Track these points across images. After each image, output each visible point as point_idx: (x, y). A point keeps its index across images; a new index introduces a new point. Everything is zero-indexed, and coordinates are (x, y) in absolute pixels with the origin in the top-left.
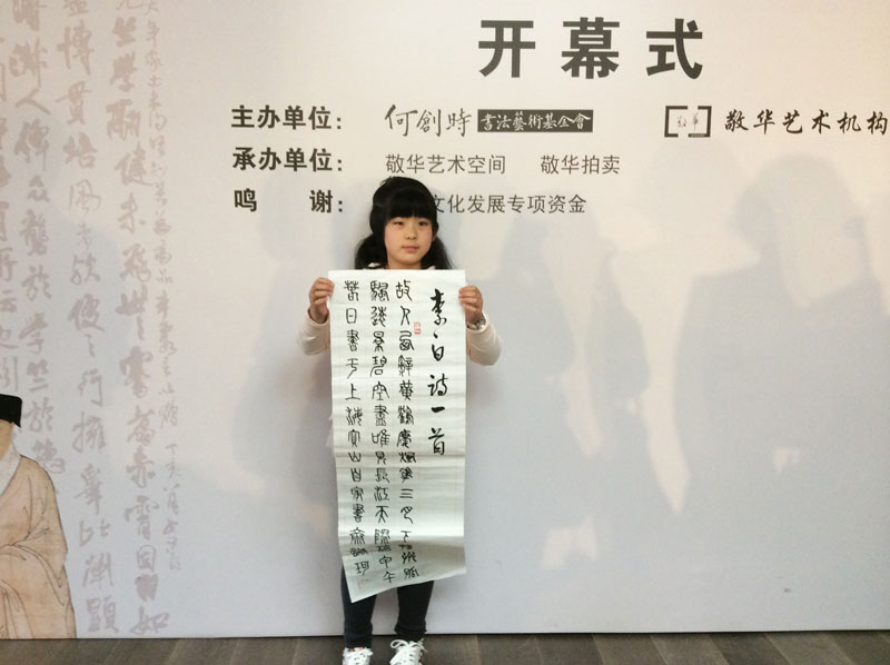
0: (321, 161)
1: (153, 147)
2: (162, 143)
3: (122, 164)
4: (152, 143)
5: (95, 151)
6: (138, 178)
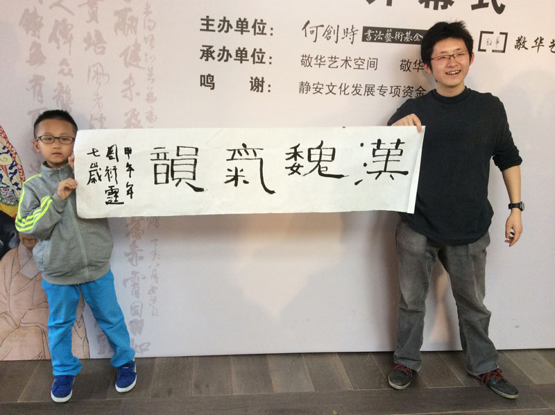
0: (259, 57)
1: (146, 42)
2: (152, 40)
3: (125, 53)
4: (146, 39)
5: (106, 43)
6: (135, 63)
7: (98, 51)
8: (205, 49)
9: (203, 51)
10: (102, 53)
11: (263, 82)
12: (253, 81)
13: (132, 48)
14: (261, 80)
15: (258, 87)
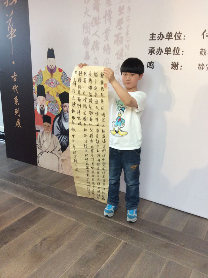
0: (177, 51)
2: (128, 46)
3: (117, 54)
4: (126, 47)
5: (111, 49)
6: (121, 58)
7: (108, 53)
8: (151, 49)
9: (150, 50)
10: (109, 54)
11: (178, 64)
12: (173, 64)
13: (120, 51)
14: (177, 63)
15: (175, 67)
